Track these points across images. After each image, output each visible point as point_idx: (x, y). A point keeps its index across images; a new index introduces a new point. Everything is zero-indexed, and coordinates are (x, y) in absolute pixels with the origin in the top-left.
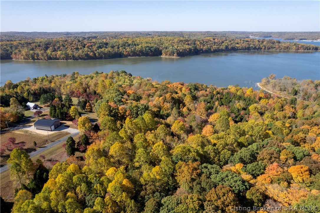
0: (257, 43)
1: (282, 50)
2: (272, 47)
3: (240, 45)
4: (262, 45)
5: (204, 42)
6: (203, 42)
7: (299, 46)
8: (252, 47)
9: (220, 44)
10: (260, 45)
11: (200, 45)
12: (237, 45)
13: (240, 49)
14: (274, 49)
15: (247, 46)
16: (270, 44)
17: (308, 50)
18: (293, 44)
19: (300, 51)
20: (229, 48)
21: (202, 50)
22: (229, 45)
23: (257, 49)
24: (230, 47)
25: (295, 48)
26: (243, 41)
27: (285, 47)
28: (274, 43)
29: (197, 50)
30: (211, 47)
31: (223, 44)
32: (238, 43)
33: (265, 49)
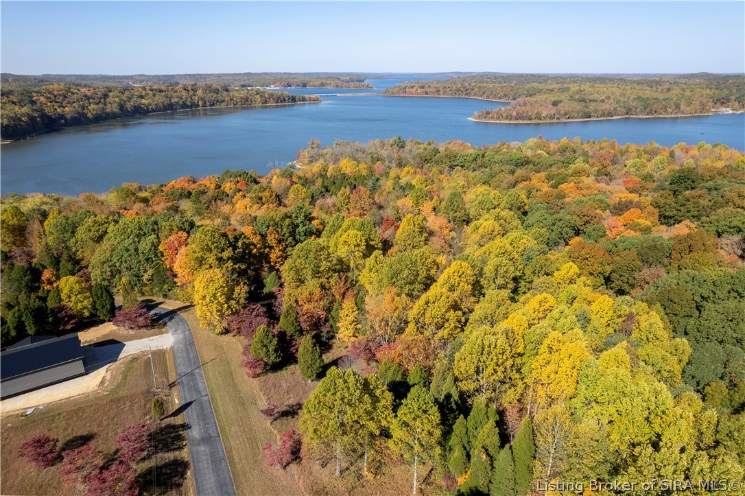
0: (184, 93)
1: (238, 106)
2: (217, 101)
3: (150, 101)
4: (196, 98)
5: (55, 97)
6: (52, 97)
7: (266, 96)
8: (177, 103)
9: (102, 100)
10: (193, 98)
11: (49, 104)
12: (143, 101)
13: (153, 111)
14: (223, 104)
15: (167, 102)
16: (212, 94)
17: (281, 102)
18: (254, 92)
19: (270, 104)
20: (127, 110)
21: (62, 116)
22: (125, 102)
23: (188, 107)
24: (129, 106)
25: (260, 99)
26: (152, 90)
27: (241, 98)
28: (217, 92)
29: (49, 117)
30: (83, 108)
31: (108, 100)
32: (142, 97)
33: (204, 105)
